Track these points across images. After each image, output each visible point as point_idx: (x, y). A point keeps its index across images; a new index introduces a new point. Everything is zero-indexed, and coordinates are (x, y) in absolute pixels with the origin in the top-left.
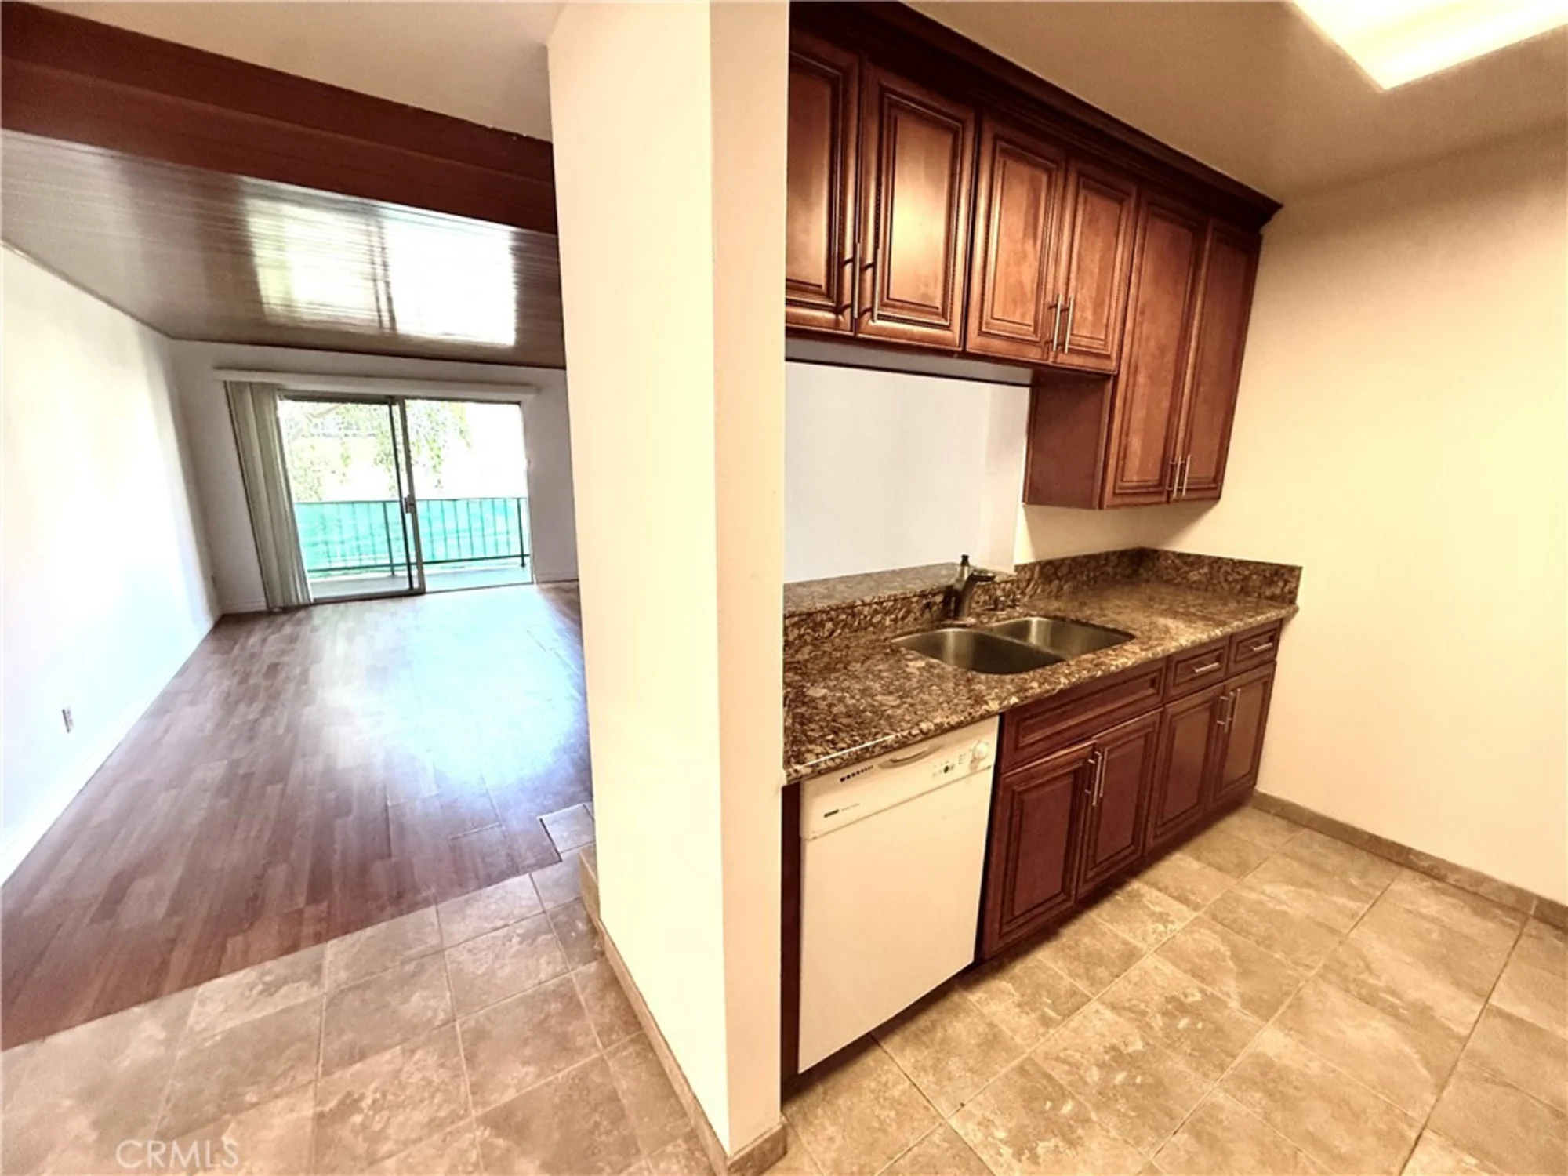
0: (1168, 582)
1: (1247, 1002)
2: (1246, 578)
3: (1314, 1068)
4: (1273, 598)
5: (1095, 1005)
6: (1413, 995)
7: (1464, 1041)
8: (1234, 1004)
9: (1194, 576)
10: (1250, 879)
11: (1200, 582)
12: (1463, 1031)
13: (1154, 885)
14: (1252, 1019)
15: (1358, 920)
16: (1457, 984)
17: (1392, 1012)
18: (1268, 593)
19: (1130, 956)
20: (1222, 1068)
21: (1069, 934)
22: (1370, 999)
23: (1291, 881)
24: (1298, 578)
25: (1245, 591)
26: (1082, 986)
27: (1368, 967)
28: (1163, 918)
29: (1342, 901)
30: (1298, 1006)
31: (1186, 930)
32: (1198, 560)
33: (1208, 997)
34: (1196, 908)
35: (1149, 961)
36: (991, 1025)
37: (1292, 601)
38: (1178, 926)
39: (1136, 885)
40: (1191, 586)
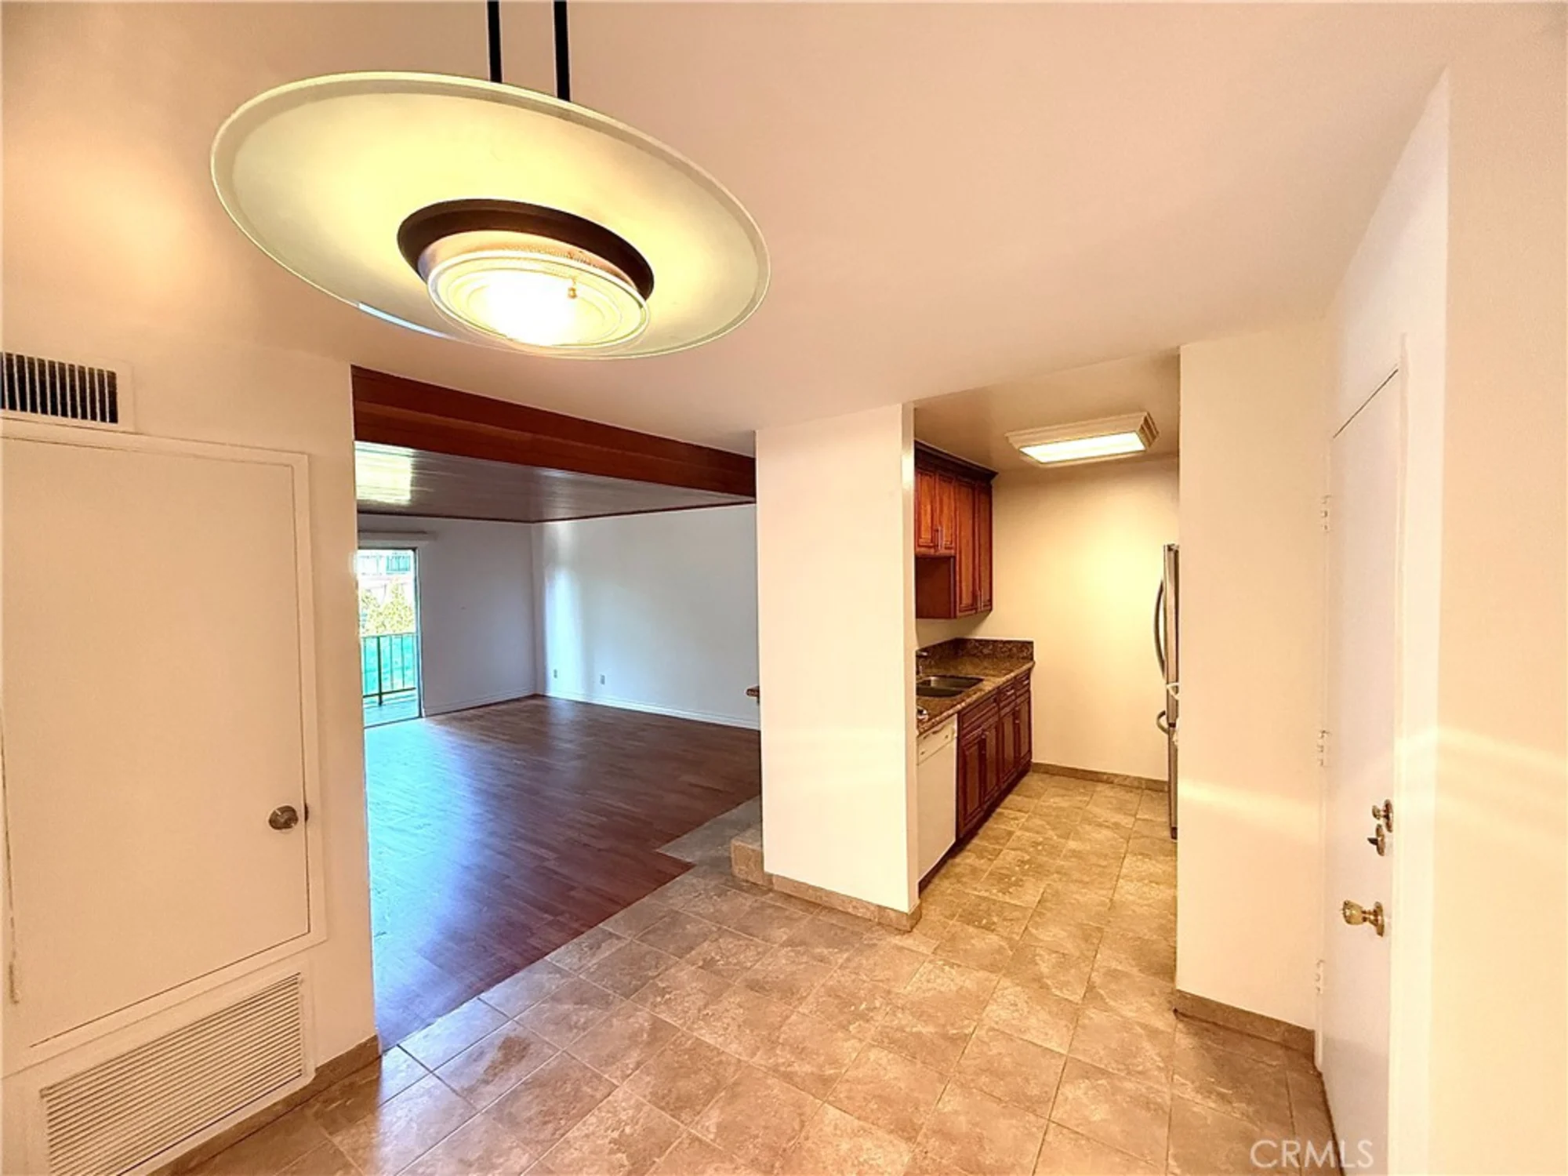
0: (974, 655)
1: (1059, 836)
2: (1010, 650)
3: (1088, 848)
4: (1023, 658)
5: (1005, 851)
6: (1113, 820)
7: (1131, 829)
8: (1055, 838)
9: (986, 651)
10: (1043, 798)
11: (989, 654)
12: (1130, 826)
13: (1006, 808)
14: (1063, 841)
15: (1088, 803)
16: (1125, 814)
17: (1108, 827)
18: (1021, 656)
19: (1010, 834)
20: (1059, 856)
21: (981, 832)
22: (1100, 825)
23: (1058, 796)
24: (1032, 647)
25: (1010, 657)
26: (997, 847)
27: (1095, 817)
28: (1016, 819)
29: (1079, 798)
30: (1077, 833)
31: (1027, 820)
32: (987, 642)
33: (1046, 839)
34: (1026, 812)
35: (1018, 833)
36: (971, 866)
37: (1032, 659)
38: (1023, 820)
39: (999, 810)
40: (986, 656)
